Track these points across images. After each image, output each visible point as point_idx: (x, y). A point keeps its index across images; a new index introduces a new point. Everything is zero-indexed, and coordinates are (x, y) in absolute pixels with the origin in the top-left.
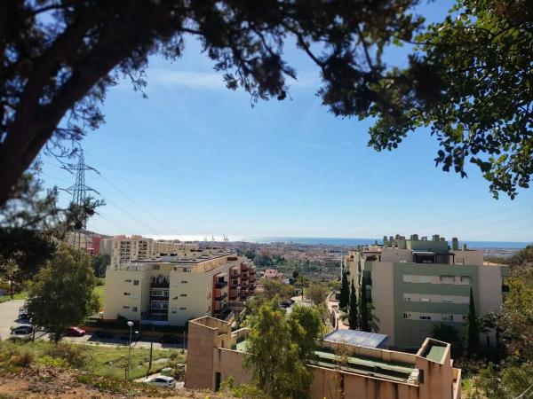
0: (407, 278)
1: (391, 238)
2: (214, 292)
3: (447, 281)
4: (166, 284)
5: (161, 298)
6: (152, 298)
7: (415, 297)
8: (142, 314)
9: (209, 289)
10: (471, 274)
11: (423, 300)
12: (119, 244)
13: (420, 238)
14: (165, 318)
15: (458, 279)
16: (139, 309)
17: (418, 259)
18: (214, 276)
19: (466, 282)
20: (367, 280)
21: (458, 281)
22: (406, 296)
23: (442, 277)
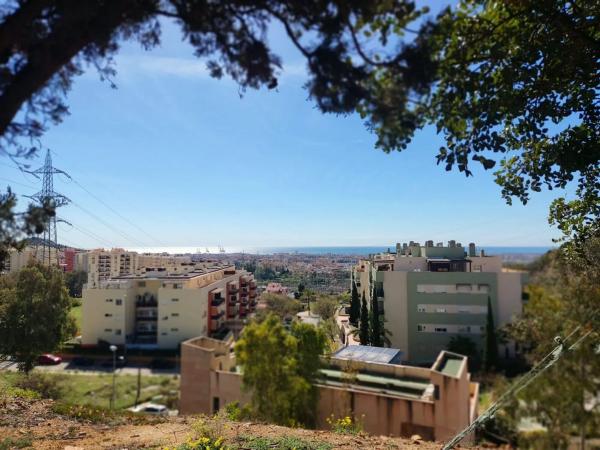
0: (421, 288)
1: (405, 245)
2: (210, 310)
3: (463, 290)
4: (153, 303)
5: (149, 319)
6: (138, 319)
7: (430, 308)
8: (127, 337)
9: (204, 307)
10: (489, 281)
11: (439, 311)
12: (97, 259)
13: (435, 245)
14: (154, 340)
15: (475, 287)
16: (123, 332)
17: (433, 267)
18: (210, 293)
19: (484, 291)
20: (379, 292)
21: (475, 290)
22: (421, 307)
23: (458, 285)
